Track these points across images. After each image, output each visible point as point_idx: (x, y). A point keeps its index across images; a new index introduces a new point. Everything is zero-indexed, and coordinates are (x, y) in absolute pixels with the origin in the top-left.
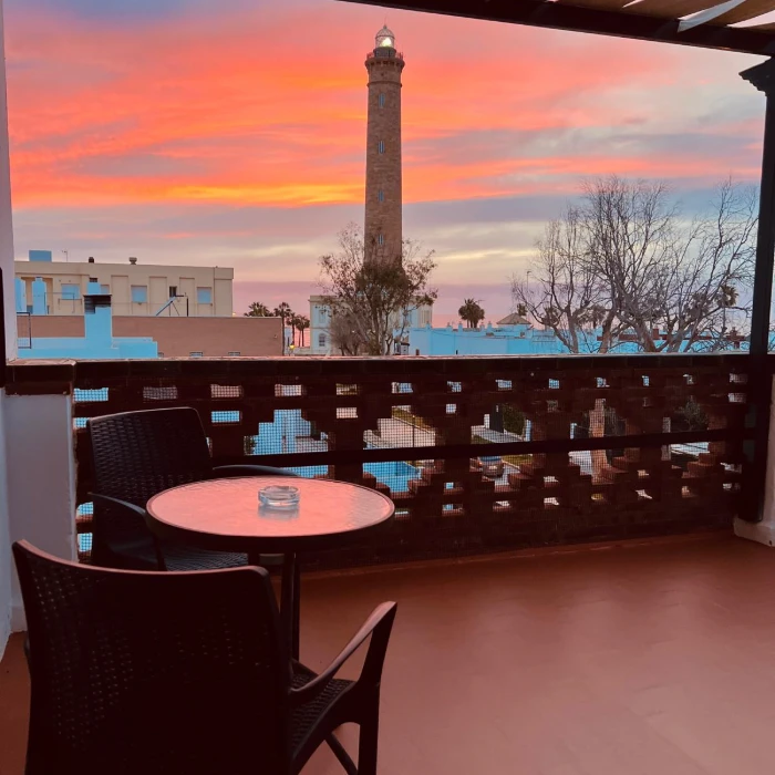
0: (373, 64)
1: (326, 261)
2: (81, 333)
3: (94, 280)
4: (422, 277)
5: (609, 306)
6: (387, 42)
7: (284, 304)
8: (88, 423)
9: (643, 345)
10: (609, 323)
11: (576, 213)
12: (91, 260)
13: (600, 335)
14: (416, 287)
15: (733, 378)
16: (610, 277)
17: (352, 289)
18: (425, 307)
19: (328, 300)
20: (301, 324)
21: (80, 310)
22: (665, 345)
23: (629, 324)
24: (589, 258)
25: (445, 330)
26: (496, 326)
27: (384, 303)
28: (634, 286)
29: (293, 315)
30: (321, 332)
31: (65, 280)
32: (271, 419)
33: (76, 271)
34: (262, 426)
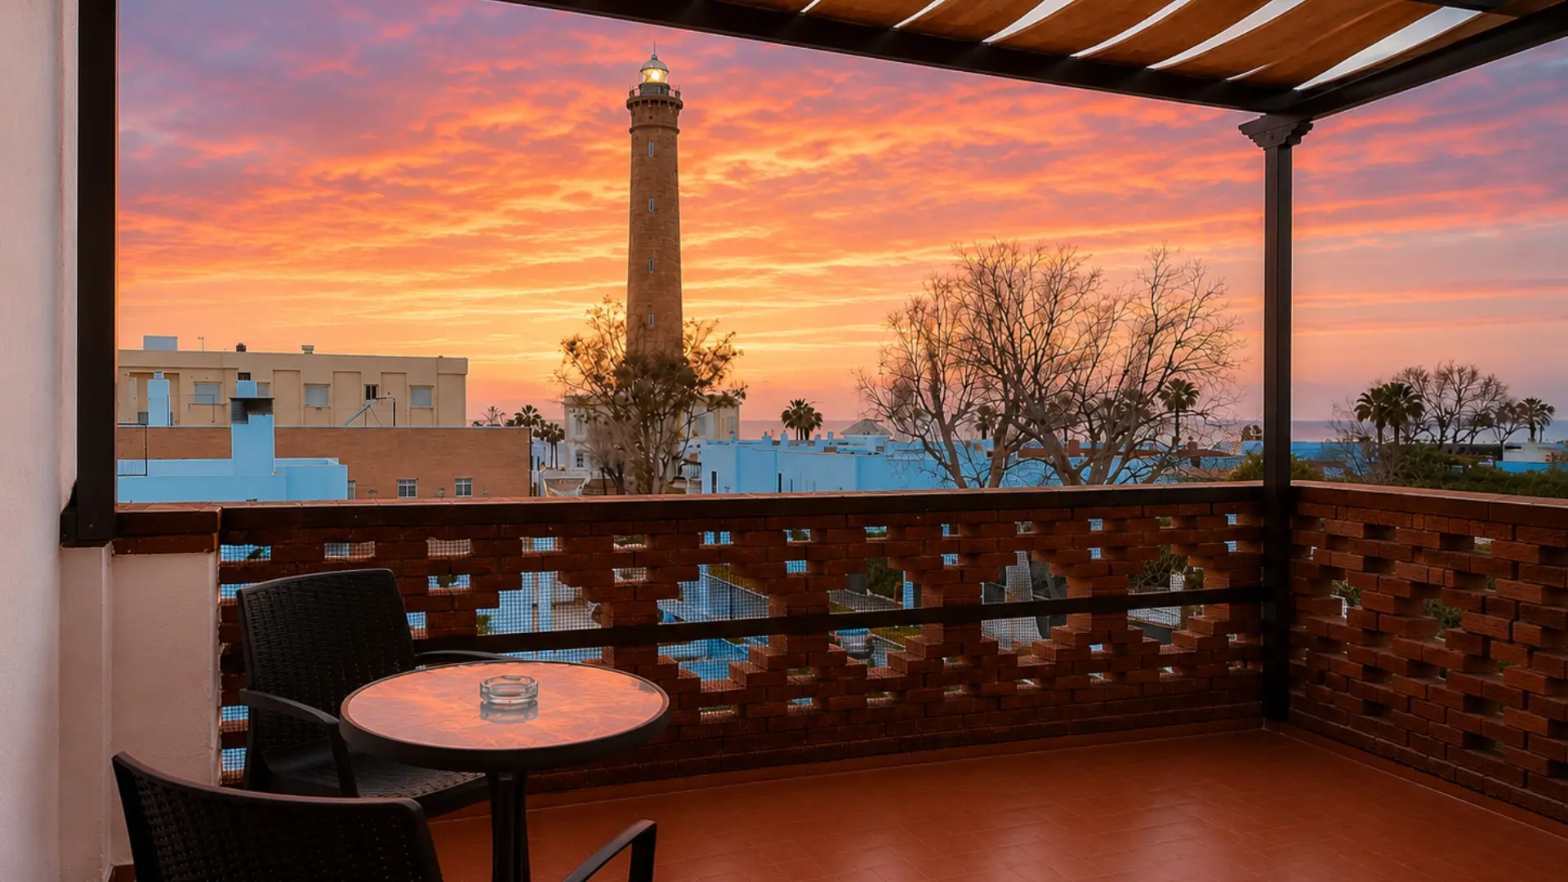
0: (637, 104)
1: (571, 346)
2: (225, 453)
3: (245, 376)
4: (716, 370)
5: (1002, 407)
6: (656, 76)
7: (529, 408)
8: (239, 593)
9: (1053, 465)
10: (1002, 432)
11: (947, 286)
12: (241, 348)
13: (991, 449)
14: (708, 382)
15: (1232, 520)
16: (1000, 371)
17: (611, 386)
18: (726, 413)
19: (580, 401)
20: (553, 436)
21: (223, 418)
22: (1087, 464)
23: (1031, 435)
24: (967, 346)
25: (759, 443)
26: (838, 436)
27: (657, 405)
28: (1036, 382)
29: (543, 422)
30: (578, 447)
31: (201, 377)
32: (517, 585)
33: (215, 364)
34: (504, 595)
